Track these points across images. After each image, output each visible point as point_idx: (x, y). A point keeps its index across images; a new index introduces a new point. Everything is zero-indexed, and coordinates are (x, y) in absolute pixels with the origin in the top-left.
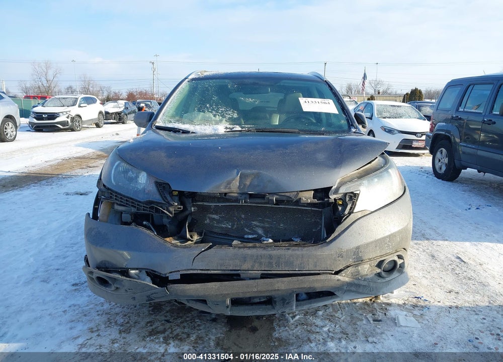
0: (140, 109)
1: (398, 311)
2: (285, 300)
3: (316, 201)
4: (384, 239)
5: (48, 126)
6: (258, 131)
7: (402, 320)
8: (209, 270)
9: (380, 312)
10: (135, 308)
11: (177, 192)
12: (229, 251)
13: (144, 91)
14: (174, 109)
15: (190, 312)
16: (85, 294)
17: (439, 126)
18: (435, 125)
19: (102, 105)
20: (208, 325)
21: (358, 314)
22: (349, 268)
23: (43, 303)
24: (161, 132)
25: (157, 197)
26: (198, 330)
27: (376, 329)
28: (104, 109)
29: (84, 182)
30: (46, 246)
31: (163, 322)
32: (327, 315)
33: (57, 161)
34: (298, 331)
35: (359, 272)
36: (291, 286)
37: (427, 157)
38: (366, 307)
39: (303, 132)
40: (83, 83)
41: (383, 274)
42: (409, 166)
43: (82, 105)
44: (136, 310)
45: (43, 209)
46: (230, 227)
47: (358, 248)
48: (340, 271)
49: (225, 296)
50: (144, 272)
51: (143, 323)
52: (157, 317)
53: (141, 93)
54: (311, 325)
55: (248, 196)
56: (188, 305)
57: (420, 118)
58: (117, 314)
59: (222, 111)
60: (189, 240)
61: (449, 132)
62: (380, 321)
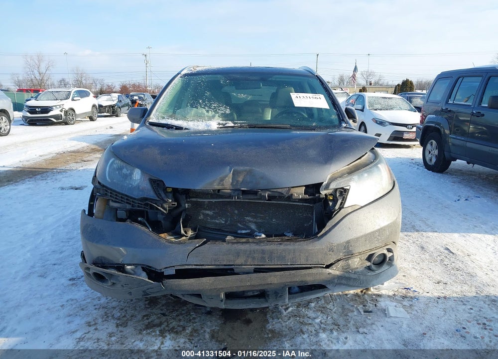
0: (134, 102)
1: (388, 302)
2: (277, 293)
3: (307, 197)
4: (373, 233)
5: (41, 120)
6: (251, 126)
7: (392, 311)
8: (203, 265)
9: (370, 303)
10: (132, 302)
11: (171, 189)
12: (223, 247)
13: (137, 84)
14: (166, 105)
15: (185, 306)
16: (82, 289)
17: (429, 118)
18: (426, 117)
19: (95, 99)
20: (203, 317)
21: (349, 305)
22: (339, 262)
23: (41, 297)
24: (154, 128)
25: (151, 194)
26: (193, 323)
27: (367, 320)
28: (97, 102)
29: (79, 176)
30: (43, 241)
31: (159, 315)
32: (320, 307)
33: (52, 155)
34: (291, 323)
35: (349, 265)
36: (284, 280)
37: (418, 149)
38: (357, 298)
39: (294, 128)
40: (75, 76)
41: (373, 267)
42: (400, 158)
43: (75, 99)
44: (132, 304)
45: (38, 204)
46: (223, 222)
47: (348, 242)
48: (331, 265)
49: (219, 290)
50: (140, 267)
51: (139, 317)
52: (154, 311)
53: (134, 86)
54: (304, 317)
55: (241, 193)
56: (183, 298)
57: (411, 110)
58: (114, 308)
59: (214, 106)
60: (183, 236)
61: (439, 124)
62: (371, 312)
